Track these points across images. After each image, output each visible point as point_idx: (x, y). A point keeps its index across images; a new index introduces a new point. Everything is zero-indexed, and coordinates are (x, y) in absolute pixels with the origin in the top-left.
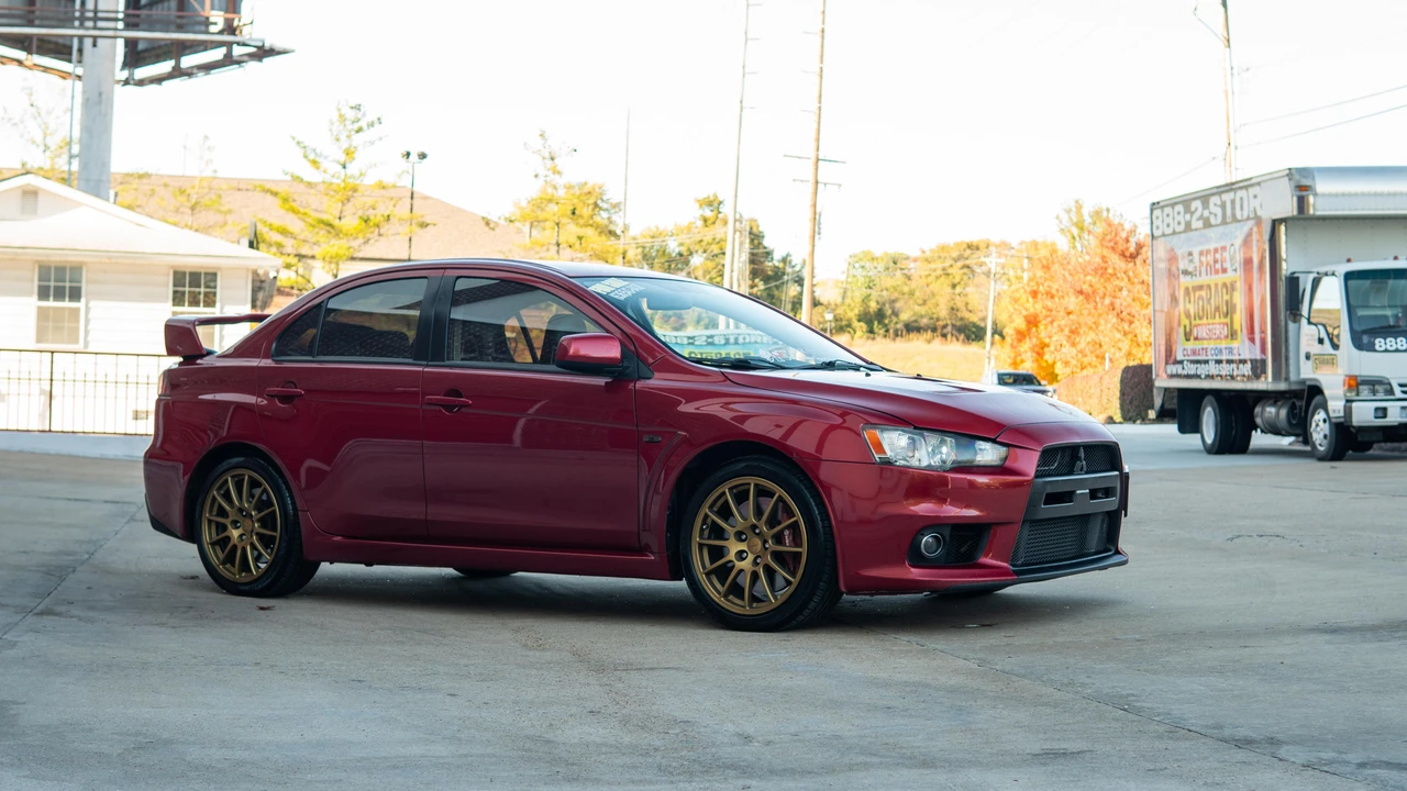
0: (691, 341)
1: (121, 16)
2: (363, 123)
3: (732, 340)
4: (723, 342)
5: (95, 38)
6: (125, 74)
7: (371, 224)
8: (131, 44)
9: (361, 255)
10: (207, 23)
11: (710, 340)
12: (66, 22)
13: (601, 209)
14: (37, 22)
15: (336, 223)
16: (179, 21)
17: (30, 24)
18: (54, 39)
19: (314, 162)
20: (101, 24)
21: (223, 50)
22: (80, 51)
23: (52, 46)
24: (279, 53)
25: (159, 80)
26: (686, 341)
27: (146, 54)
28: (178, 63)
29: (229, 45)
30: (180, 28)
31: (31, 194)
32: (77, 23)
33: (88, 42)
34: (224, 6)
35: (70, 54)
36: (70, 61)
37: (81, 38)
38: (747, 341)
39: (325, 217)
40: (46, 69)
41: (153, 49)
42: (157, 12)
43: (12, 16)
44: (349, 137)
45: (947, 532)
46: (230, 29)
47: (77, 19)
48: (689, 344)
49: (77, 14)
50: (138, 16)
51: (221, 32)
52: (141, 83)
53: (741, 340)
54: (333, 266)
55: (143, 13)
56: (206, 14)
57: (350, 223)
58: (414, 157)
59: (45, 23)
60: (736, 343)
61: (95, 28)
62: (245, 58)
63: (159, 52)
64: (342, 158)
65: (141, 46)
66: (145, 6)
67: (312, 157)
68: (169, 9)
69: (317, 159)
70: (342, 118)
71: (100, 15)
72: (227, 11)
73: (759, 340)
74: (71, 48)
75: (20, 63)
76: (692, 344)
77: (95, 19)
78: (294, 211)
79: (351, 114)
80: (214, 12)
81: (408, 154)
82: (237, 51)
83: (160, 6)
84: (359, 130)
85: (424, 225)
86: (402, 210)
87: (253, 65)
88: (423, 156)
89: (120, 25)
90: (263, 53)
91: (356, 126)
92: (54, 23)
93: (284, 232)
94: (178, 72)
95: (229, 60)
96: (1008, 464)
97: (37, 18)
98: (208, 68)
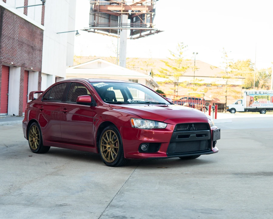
0: (256, 93)
1: (130, 24)
2: (184, 46)
3: (265, 93)
4: (263, 93)
5: (121, 29)
6: (130, 37)
7: (184, 68)
8: (132, 30)
9: (184, 75)
10: (146, 25)
11: (260, 93)
12: (117, 26)
13: (250, 64)
14: (111, 26)
15: (178, 68)
16: (141, 25)
17: (109, 26)
18: (115, 30)
19: (173, 55)
20: (123, 26)
21: (149, 31)
22: (119, 32)
23: (114, 31)
24: (161, 31)
25: (138, 38)
26: (254, 93)
27: (134, 32)
28: (141, 34)
29: (151, 30)
30: (141, 27)
31: (100, 63)
32: (119, 26)
33: (121, 30)
34: (150, 22)
35: (117, 33)
36: (117, 34)
37: (119, 29)
38: (268, 93)
39: (175, 67)
40: (113, 36)
41: (136, 31)
42: (137, 23)
43: (106, 25)
44: (181, 49)
45: (148, 145)
46: (151, 27)
47: (119, 25)
48: (255, 94)
49: (119, 24)
50: (133, 24)
51: (149, 27)
52: (134, 39)
53: (267, 93)
54: (177, 78)
55: (134, 23)
56: (145, 23)
57: (181, 68)
58: (195, 54)
59: (113, 26)
60: (266, 93)
61: (122, 27)
62: (154, 33)
63: (137, 32)
64: (179, 54)
65: (134, 31)
66: (134, 22)
67: (173, 54)
68: (139, 23)
69: (174, 55)
70: (179, 45)
71: (122, 24)
72: (150, 23)
73: (271, 93)
74: (117, 31)
75: (107, 35)
76: (256, 94)
77: (122, 25)
78: (168, 66)
79: (181, 45)
80: (148, 23)
81: (194, 53)
82: (152, 31)
83: (137, 22)
84: (183, 48)
85: (197, 69)
86: (193, 65)
87: (156, 34)
88: (197, 53)
89: (130, 26)
90: (158, 32)
91: (182, 47)
92: (114, 26)
93: (166, 70)
94: (141, 36)
95: (151, 34)
96: (167, 128)
97: (111, 25)
98: (147, 35)
